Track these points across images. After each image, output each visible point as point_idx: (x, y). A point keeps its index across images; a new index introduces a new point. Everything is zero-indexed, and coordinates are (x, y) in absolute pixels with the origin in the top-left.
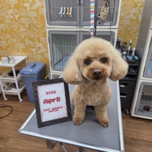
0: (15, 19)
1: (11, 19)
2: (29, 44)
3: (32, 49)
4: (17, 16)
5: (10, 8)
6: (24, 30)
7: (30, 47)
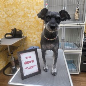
0: (22, 23)
1: (20, 23)
2: (29, 36)
3: (30, 39)
4: (23, 21)
5: (20, 17)
6: (27, 28)
7: (29, 38)
